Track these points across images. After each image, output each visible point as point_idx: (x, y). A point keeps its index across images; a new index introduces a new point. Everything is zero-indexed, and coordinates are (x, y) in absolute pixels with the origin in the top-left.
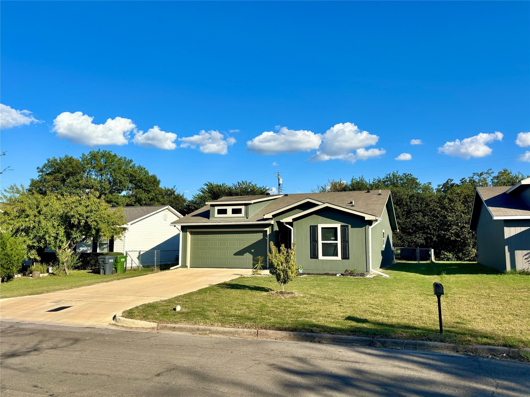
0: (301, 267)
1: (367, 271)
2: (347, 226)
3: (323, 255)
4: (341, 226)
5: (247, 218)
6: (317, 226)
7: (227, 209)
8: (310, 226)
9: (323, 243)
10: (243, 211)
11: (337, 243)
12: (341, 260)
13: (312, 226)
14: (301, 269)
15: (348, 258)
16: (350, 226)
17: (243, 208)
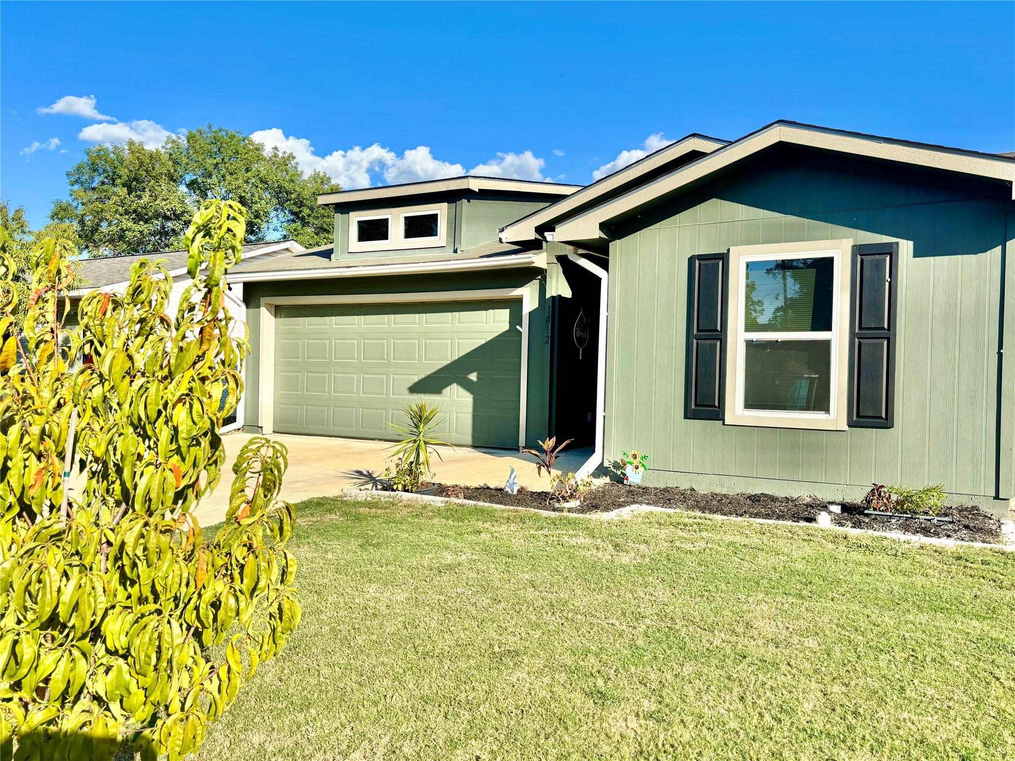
0: (635, 457)
1: (997, 497)
2: (890, 251)
3: (750, 404)
4: (860, 251)
5: (455, 251)
6: (724, 258)
7: (386, 220)
8: (691, 260)
9: (750, 344)
10: (442, 226)
11: (827, 344)
12: (846, 428)
13: (701, 258)
14: (637, 468)
15: (885, 422)
16: (906, 247)
17: (441, 210)
